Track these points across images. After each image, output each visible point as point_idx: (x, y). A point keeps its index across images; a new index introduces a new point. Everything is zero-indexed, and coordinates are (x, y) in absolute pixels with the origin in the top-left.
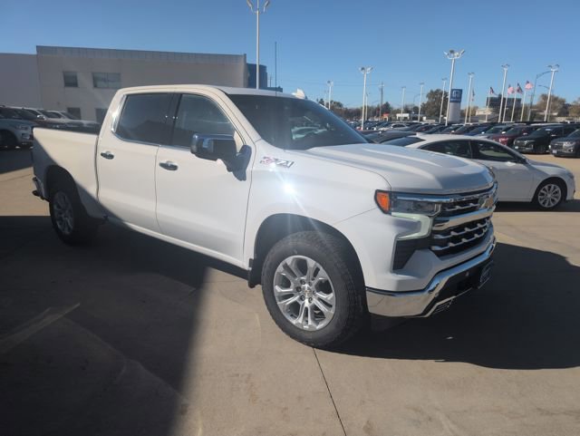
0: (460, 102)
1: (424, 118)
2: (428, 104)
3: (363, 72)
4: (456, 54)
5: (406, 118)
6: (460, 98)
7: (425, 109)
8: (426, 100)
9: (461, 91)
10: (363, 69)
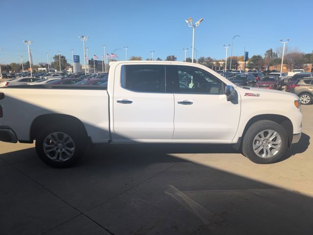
0: (79, 62)
1: (56, 71)
2: (55, 63)
3: (26, 44)
4: (85, 38)
5: (44, 70)
6: (79, 60)
7: (53, 65)
8: (53, 61)
9: (79, 56)
10: (26, 41)
